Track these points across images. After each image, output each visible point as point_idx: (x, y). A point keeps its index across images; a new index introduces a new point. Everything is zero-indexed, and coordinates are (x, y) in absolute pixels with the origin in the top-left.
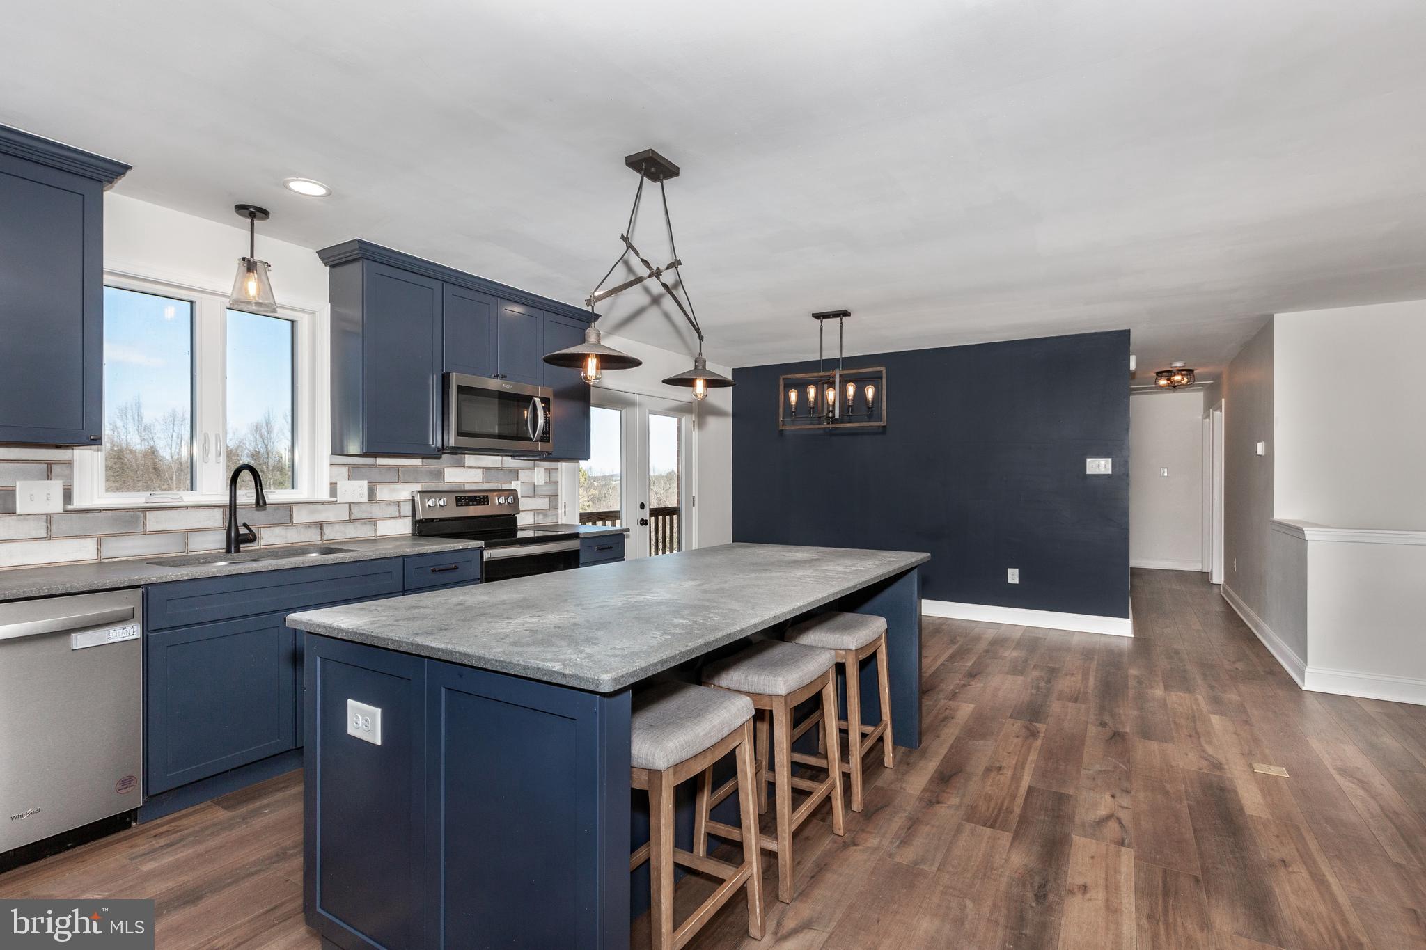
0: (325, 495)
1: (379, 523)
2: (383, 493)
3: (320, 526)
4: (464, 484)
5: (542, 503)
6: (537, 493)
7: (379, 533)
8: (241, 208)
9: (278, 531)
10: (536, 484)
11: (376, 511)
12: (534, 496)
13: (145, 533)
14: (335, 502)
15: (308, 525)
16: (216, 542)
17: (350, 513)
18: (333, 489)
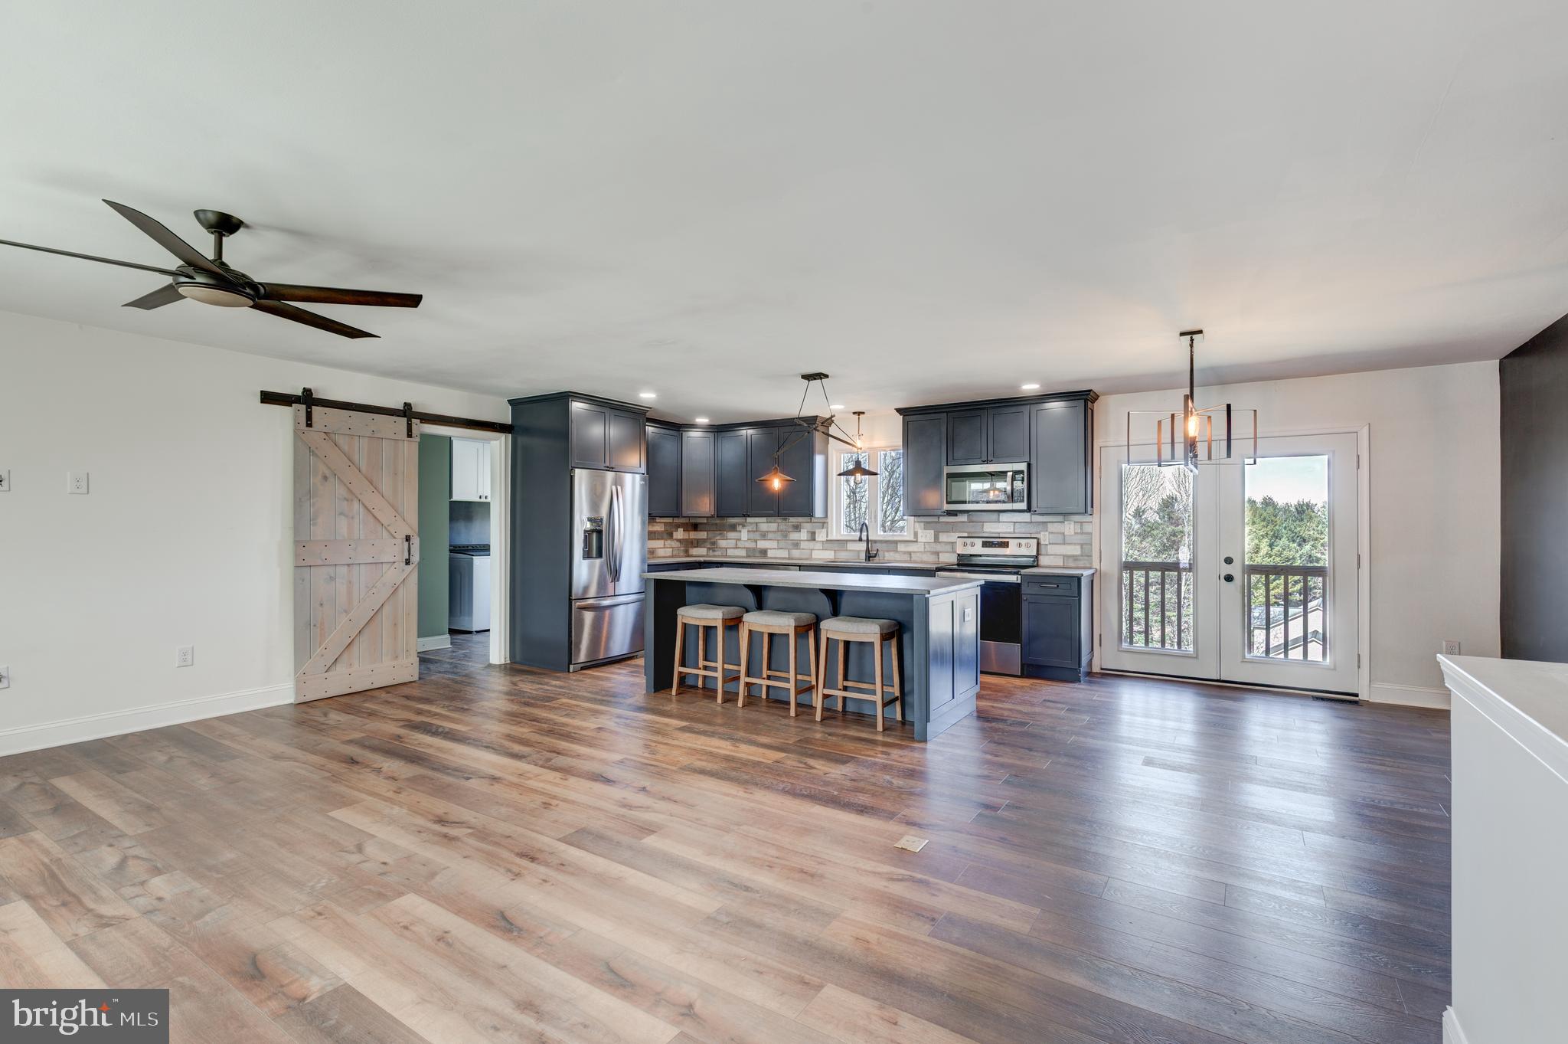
0: (912, 539)
1: (940, 554)
2: (943, 537)
3: (910, 553)
4: (999, 533)
5: (1076, 550)
6: (1067, 541)
7: (940, 560)
8: (854, 413)
9: (892, 554)
10: (1066, 533)
11: (939, 548)
12: (1064, 544)
13: (847, 550)
14: (916, 541)
15: (905, 553)
16: (863, 556)
17: (925, 548)
18: (916, 534)
